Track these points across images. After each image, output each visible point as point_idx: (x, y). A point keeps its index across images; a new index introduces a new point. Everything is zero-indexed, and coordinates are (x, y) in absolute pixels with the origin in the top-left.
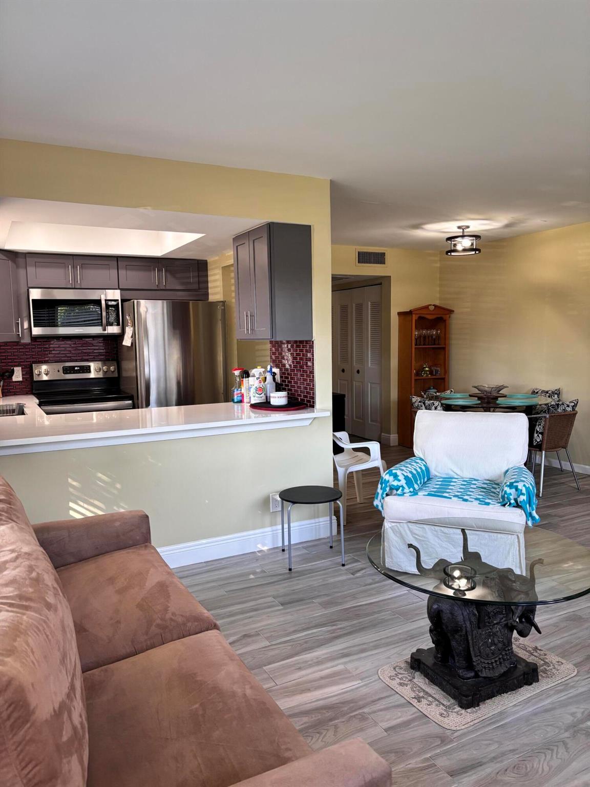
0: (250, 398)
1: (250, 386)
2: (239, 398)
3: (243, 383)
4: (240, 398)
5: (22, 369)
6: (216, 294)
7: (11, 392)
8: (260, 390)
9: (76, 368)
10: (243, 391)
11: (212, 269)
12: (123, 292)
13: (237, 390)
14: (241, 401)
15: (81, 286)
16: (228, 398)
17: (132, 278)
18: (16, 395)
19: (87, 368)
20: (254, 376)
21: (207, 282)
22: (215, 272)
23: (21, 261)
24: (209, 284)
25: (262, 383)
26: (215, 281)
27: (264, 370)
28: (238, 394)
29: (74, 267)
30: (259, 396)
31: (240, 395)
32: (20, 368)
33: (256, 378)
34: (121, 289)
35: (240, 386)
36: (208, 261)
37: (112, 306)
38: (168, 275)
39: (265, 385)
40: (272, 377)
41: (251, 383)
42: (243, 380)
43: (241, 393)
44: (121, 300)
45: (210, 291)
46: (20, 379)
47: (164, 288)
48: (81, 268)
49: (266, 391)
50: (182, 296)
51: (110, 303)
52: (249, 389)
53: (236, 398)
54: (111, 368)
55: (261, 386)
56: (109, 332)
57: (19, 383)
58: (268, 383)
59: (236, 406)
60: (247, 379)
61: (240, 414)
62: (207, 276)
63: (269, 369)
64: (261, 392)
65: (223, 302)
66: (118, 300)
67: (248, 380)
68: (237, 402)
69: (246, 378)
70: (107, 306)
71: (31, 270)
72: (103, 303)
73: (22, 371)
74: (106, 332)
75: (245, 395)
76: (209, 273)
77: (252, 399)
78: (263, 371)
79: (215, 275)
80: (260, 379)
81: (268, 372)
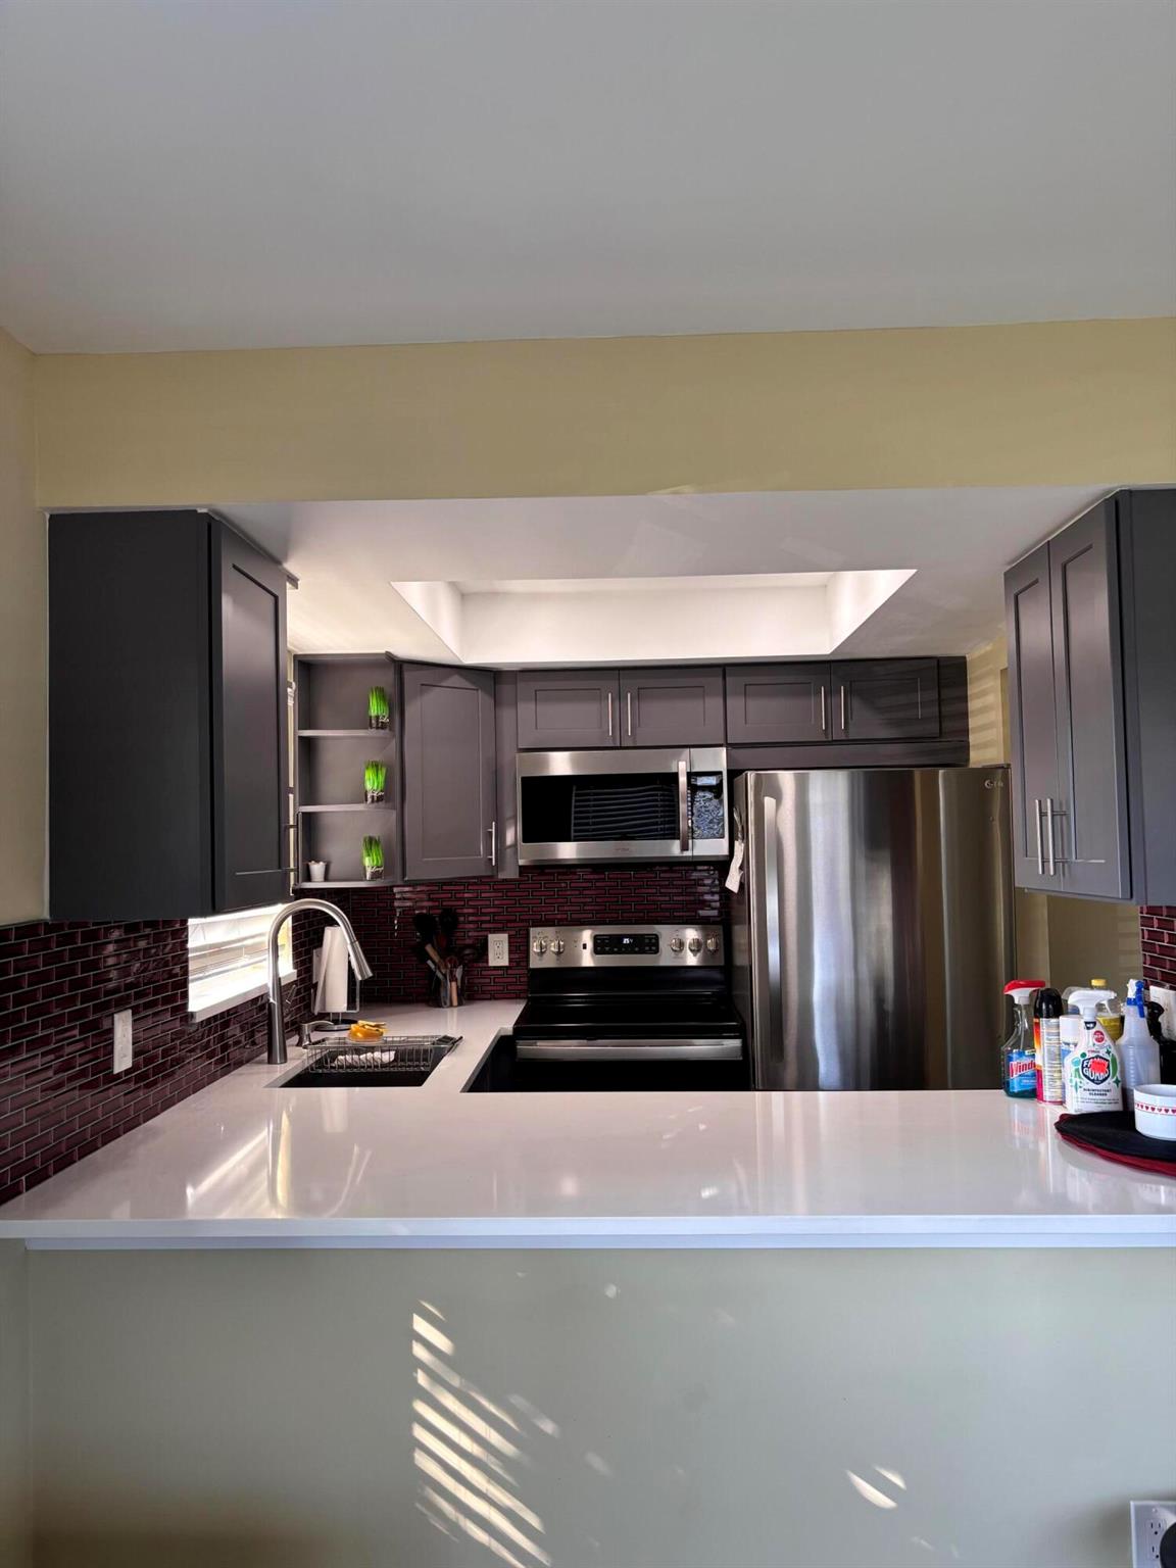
0: (1063, 1087)
1: (1064, 1047)
2: (1025, 1081)
3: (1038, 1033)
4: (1029, 1083)
5: (510, 937)
6: (985, 746)
7: (483, 992)
8: (1096, 1067)
9: (626, 941)
10: (1038, 1061)
11: (979, 678)
12: (734, 752)
13: (1021, 1054)
14: (1034, 1094)
15: (634, 740)
16: (992, 1076)
17: (758, 715)
18: (496, 999)
19: (650, 939)
20: (1076, 1011)
21: (965, 715)
22: (984, 687)
23: (506, 690)
24: (970, 720)
25: (1108, 1041)
26: (984, 710)
27: (1112, 995)
28: (1024, 1067)
29: (619, 698)
30: (1092, 1086)
31: (1029, 1072)
32: (506, 936)
33: (1082, 1022)
34: (730, 746)
35: (1029, 1040)
36: (968, 659)
37: (704, 788)
38: (856, 703)
39: (1118, 1049)
40: (1144, 1022)
41: (1066, 1036)
42: (1038, 1024)
43: (1033, 1065)
44: (729, 771)
45: (972, 739)
46: (505, 962)
47: (844, 738)
48: (638, 697)
49: (1123, 1072)
50: (893, 755)
51: (702, 781)
52: (1060, 1055)
53: (1016, 1081)
54: (709, 941)
55: (1102, 1053)
56: (695, 854)
57: (500, 972)
58: (1130, 1043)
59: (1018, 1107)
60: (1053, 1021)
61: (1031, 1138)
62: (964, 699)
63: (1131, 993)
64: (1102, 1076)
65: (1002, 767)
66: (720, 773)
67: (1058, 1026)
68: (1022, 1095)
69: (1048, 1017)
70: (693, 788)
71: (526, 709)
72: (683, 780)
73: (510, 943)
74: (688, 853)
75: (1046, 1076)
76: (972, 690)
77: (1070, 1093)
78: (1110, 1001)
79: (984, 693)
80: (1098, 1028)
81: (1130, 1002)
